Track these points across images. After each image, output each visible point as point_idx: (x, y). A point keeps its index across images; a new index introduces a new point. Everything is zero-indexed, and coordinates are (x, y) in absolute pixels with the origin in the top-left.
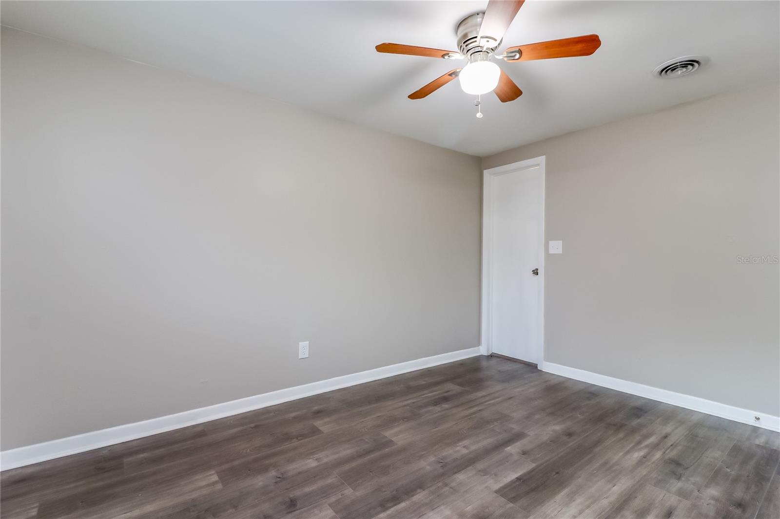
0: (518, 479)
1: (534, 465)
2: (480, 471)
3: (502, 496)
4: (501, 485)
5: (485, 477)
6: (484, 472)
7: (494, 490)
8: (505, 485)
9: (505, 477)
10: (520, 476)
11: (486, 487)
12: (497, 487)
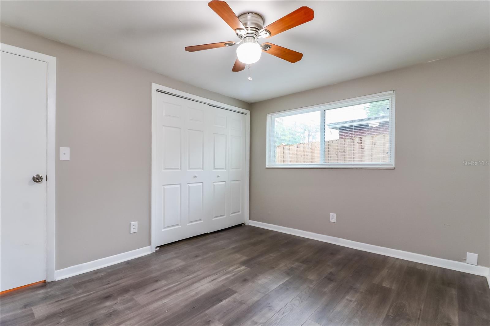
0: (221, 301)
1: (207, 312)
2: (244, 303)
3: (234, 291)
4: (233, 296)
5: (241, 300)
6: (241, 303)
7: (237, 293)
8: (230, 296)
9: (229, 301)
10: (219, 303)
11: (241, 294)
12: (235, 295)
